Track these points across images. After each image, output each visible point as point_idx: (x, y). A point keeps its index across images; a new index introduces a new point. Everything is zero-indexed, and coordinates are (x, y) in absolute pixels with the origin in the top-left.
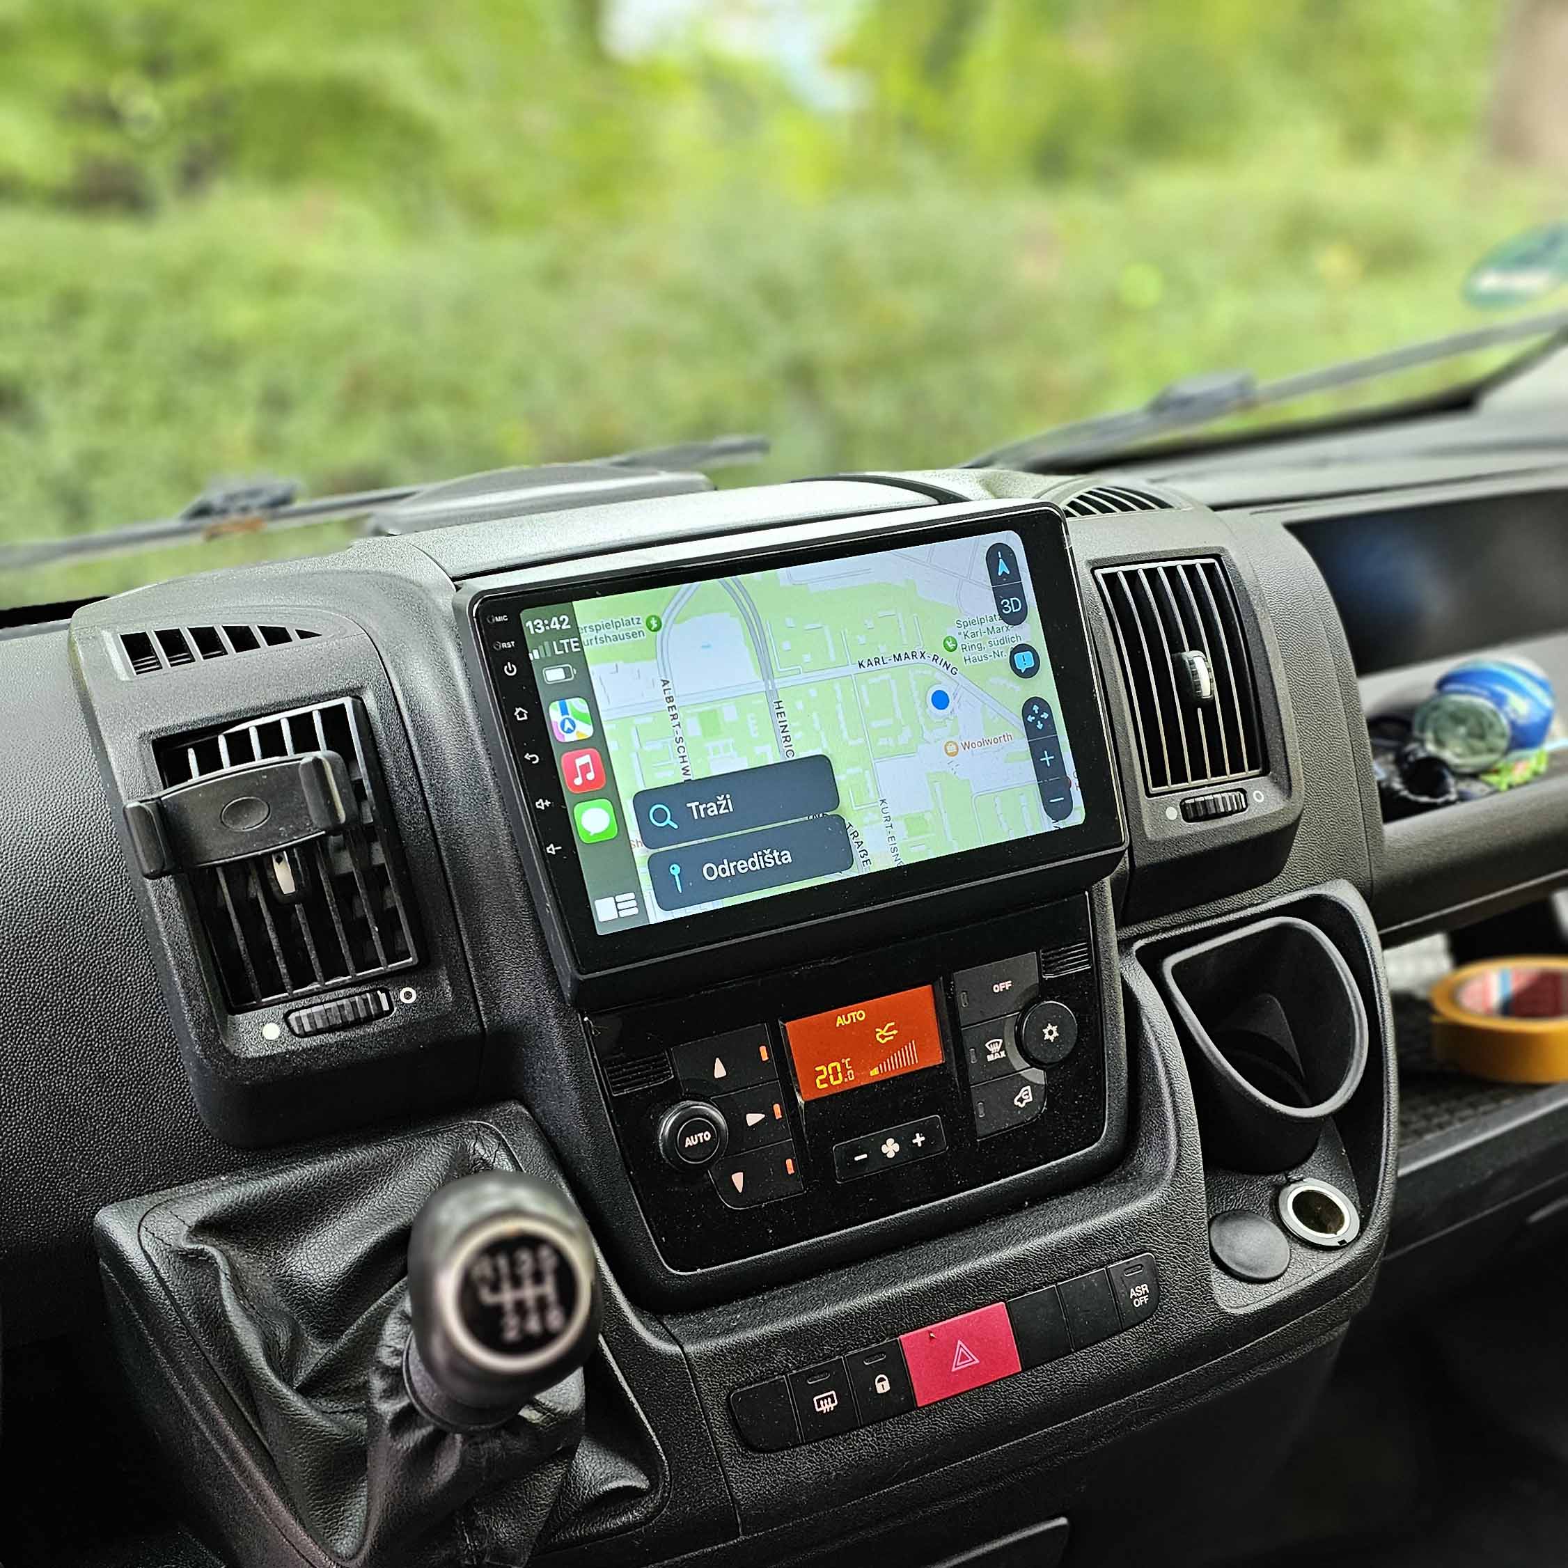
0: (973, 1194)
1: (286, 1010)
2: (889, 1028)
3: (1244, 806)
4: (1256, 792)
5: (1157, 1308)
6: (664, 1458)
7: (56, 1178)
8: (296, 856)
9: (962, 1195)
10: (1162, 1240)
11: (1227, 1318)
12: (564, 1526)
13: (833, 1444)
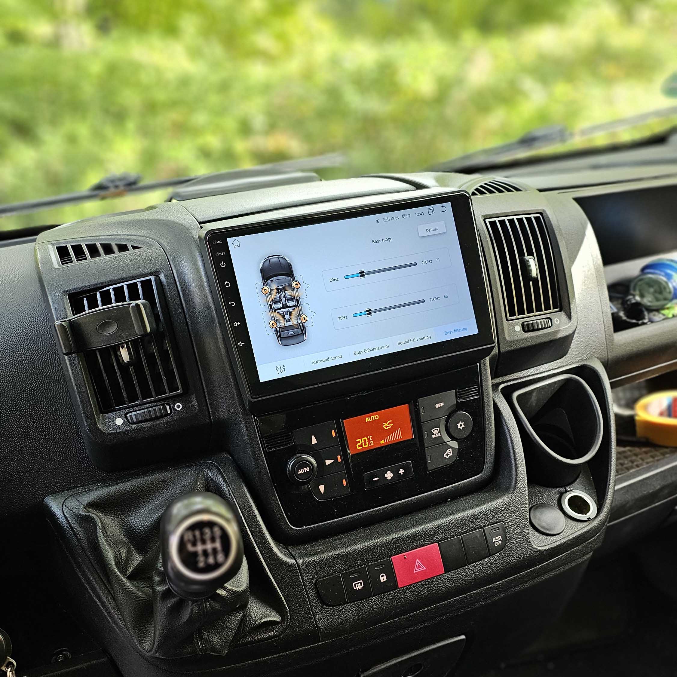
0: (425, 495)
1: (126, 412)
2: (389, 422)
3: (550, 325)
4: (556, 319)
5: (505, 546)
6: (287, 608)
7: (27, 483)
8: (130, 345)
9: (420, 496)
10: (508, 517)
11: (536, 551)
12: (244, 637)
13: (361, 603)
